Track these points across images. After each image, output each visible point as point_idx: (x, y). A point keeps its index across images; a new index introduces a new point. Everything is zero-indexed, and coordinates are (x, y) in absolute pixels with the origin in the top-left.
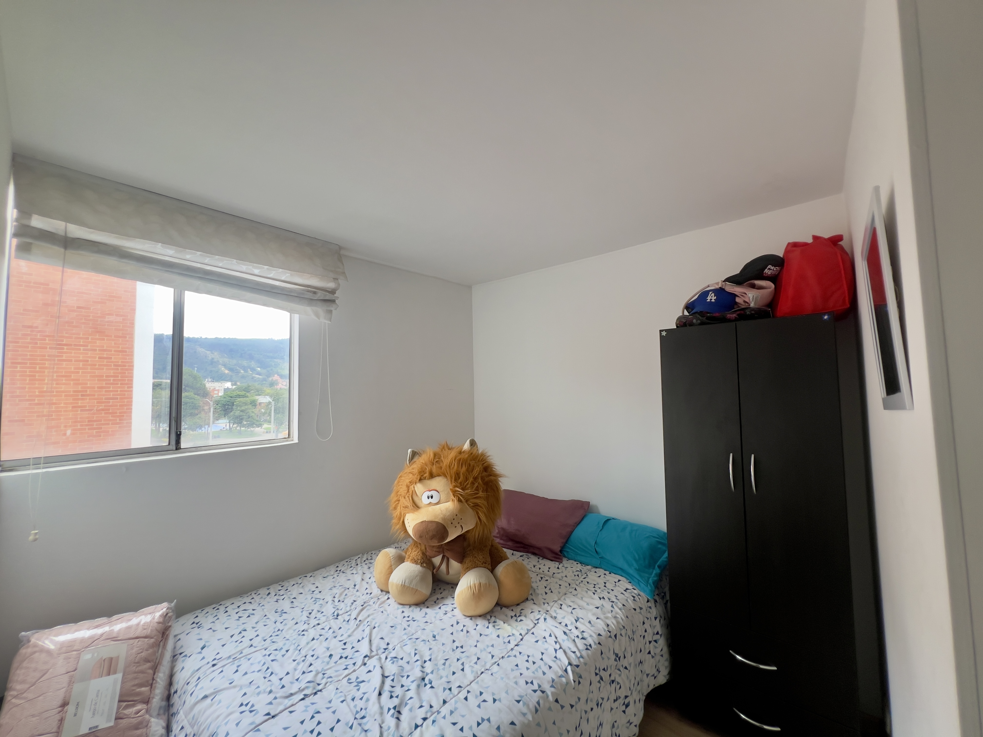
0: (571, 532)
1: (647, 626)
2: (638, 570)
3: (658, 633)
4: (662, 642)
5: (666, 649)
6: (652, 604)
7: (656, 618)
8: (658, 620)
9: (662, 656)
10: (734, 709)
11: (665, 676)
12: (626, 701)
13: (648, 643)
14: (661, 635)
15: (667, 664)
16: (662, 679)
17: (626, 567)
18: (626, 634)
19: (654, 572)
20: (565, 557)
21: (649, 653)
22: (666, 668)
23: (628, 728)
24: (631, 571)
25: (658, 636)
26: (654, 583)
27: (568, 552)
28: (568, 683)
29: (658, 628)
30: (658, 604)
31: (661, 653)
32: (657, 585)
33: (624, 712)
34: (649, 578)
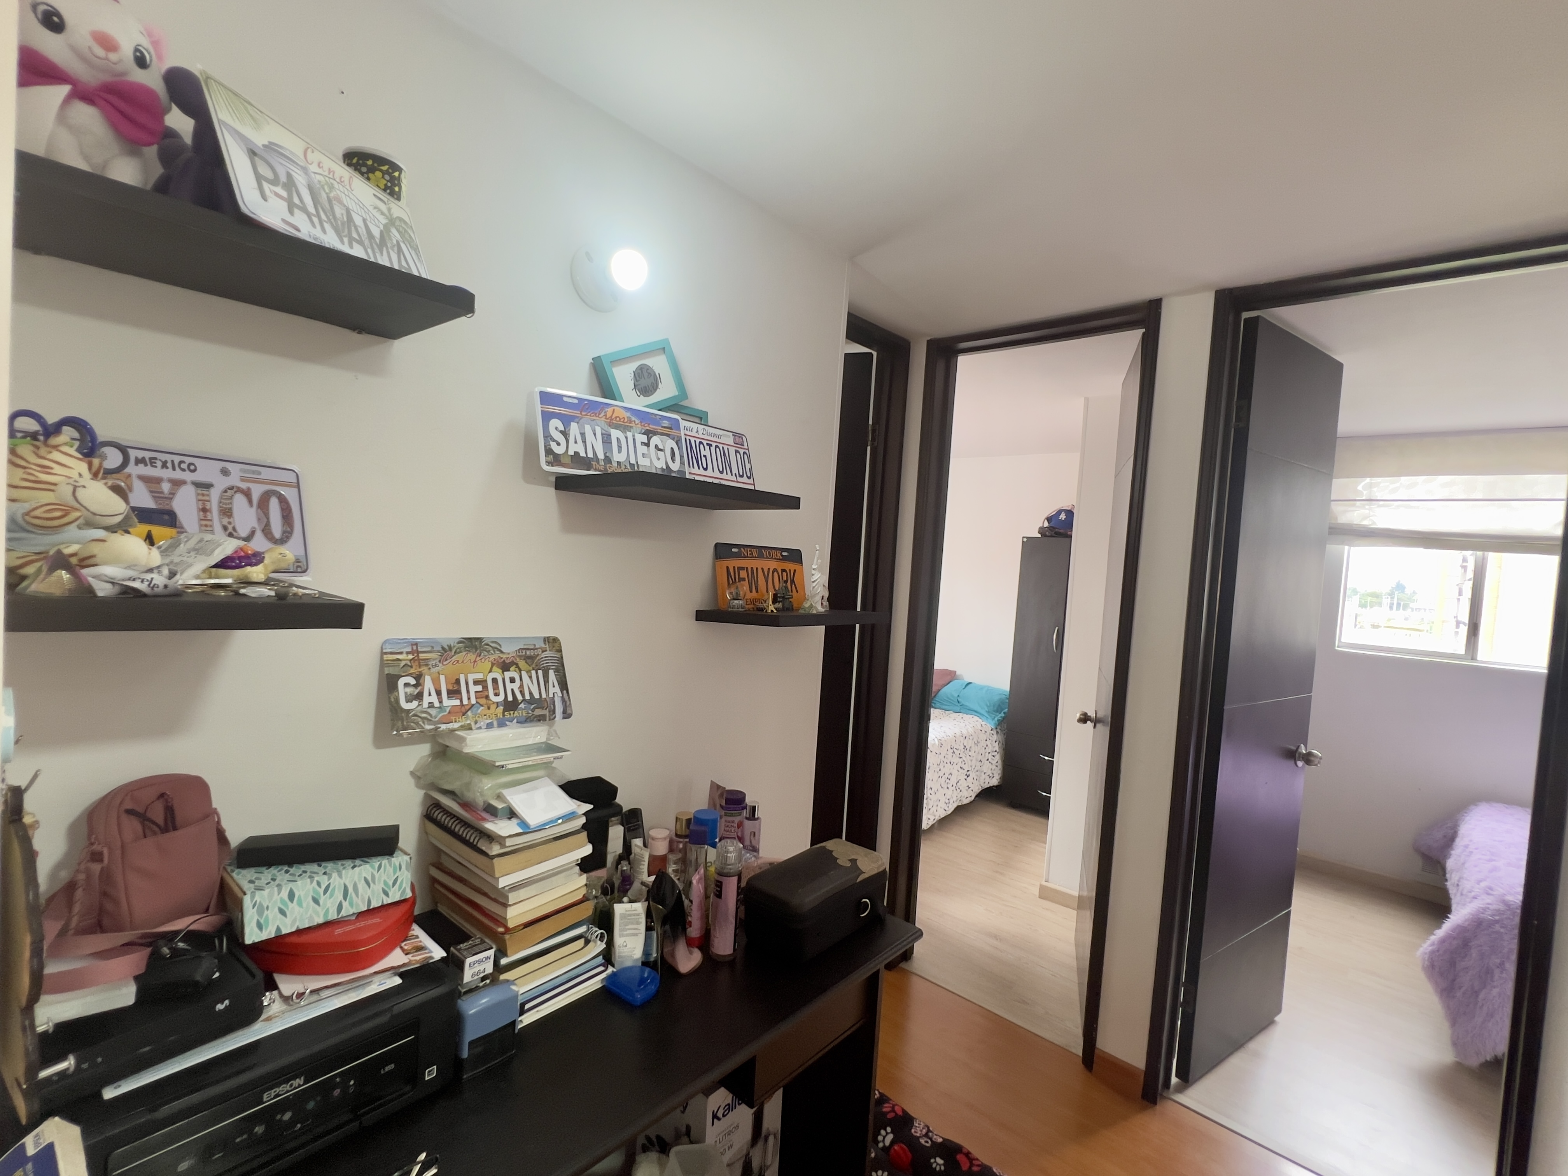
0: (939, 690)
1: (988, 742)
2: (988, 712)
3: (996, 751)
4: (998, 757)
5: (1000, 762)
6: (994, 732)
7: (996, 742)
8: (997, 743)
9: (997, 766)
10: (1039, 791)
11: (997, 780)
12: (968, 774)
13: (987, 753)
14: (998, 753)
15: (1000, 772)
16: (995, 782)
17: (979, 709)
18: (973, 739)
19: (1000, 715)
20: (933, 707)
21: (988, 760)
22: (999, 774)
23: (967, 790)
24: (983, 712)
25: (996, 753)
26: (998, 720)
27: (935, 703)
28: (935, 744)
29: (997, 748)
30: (999, 735)
31: (997, 764)
32: (1000, 723)
33: (966, 779)
34: (995, 717)
